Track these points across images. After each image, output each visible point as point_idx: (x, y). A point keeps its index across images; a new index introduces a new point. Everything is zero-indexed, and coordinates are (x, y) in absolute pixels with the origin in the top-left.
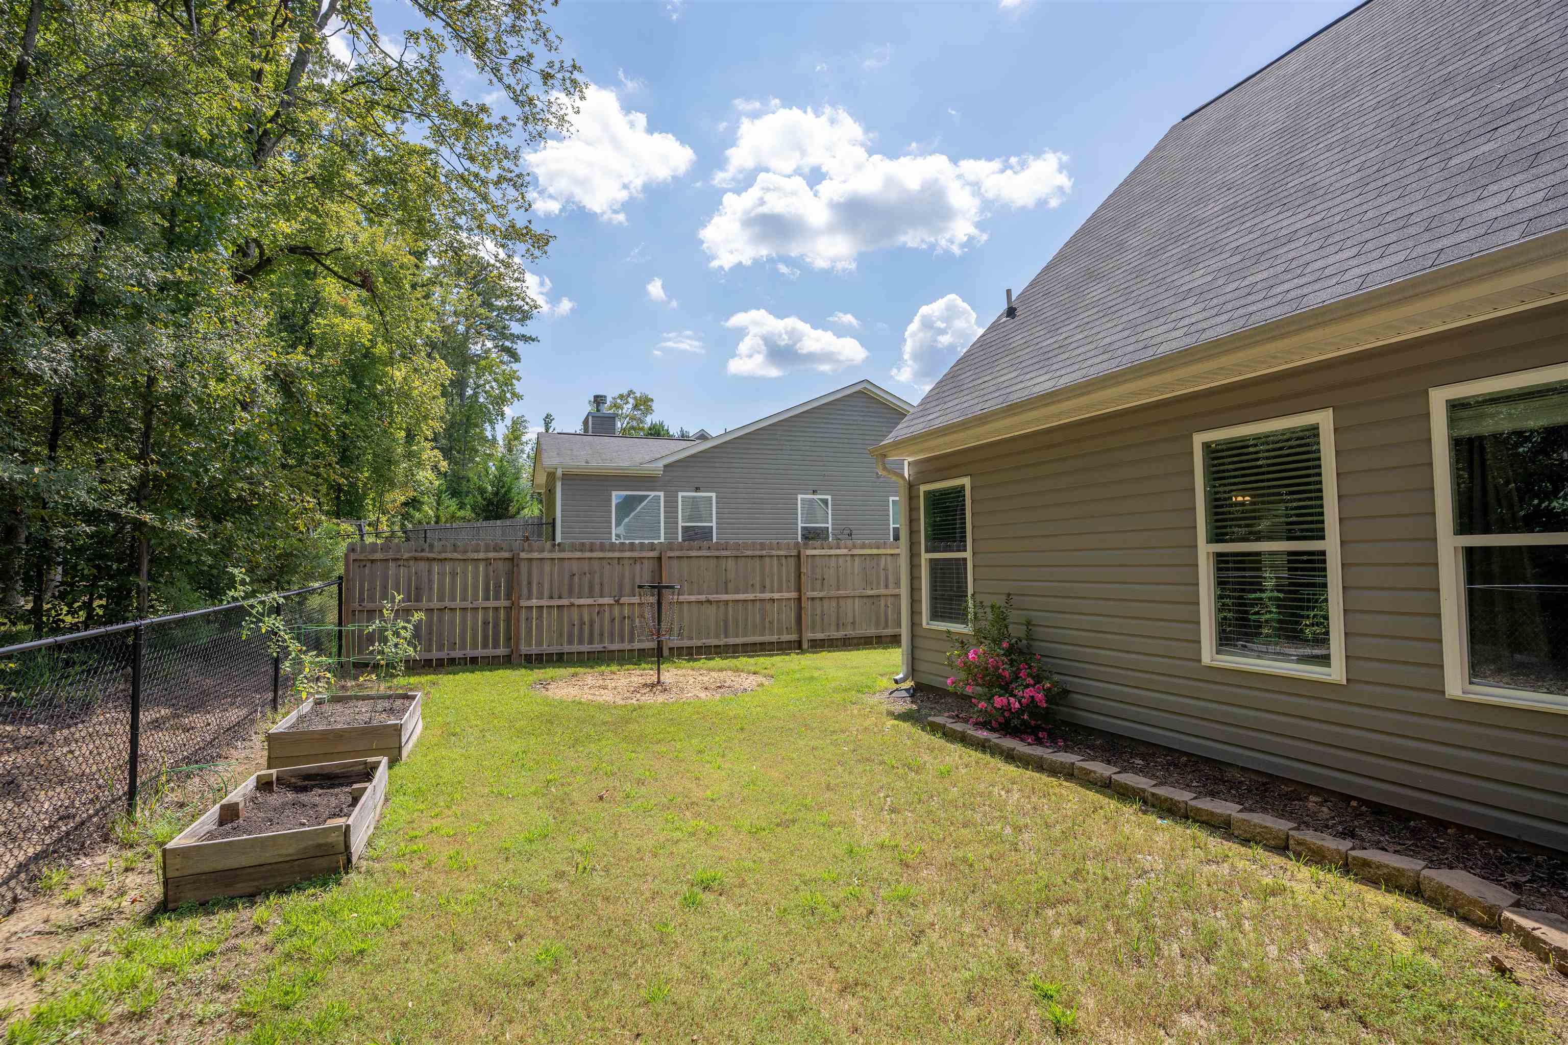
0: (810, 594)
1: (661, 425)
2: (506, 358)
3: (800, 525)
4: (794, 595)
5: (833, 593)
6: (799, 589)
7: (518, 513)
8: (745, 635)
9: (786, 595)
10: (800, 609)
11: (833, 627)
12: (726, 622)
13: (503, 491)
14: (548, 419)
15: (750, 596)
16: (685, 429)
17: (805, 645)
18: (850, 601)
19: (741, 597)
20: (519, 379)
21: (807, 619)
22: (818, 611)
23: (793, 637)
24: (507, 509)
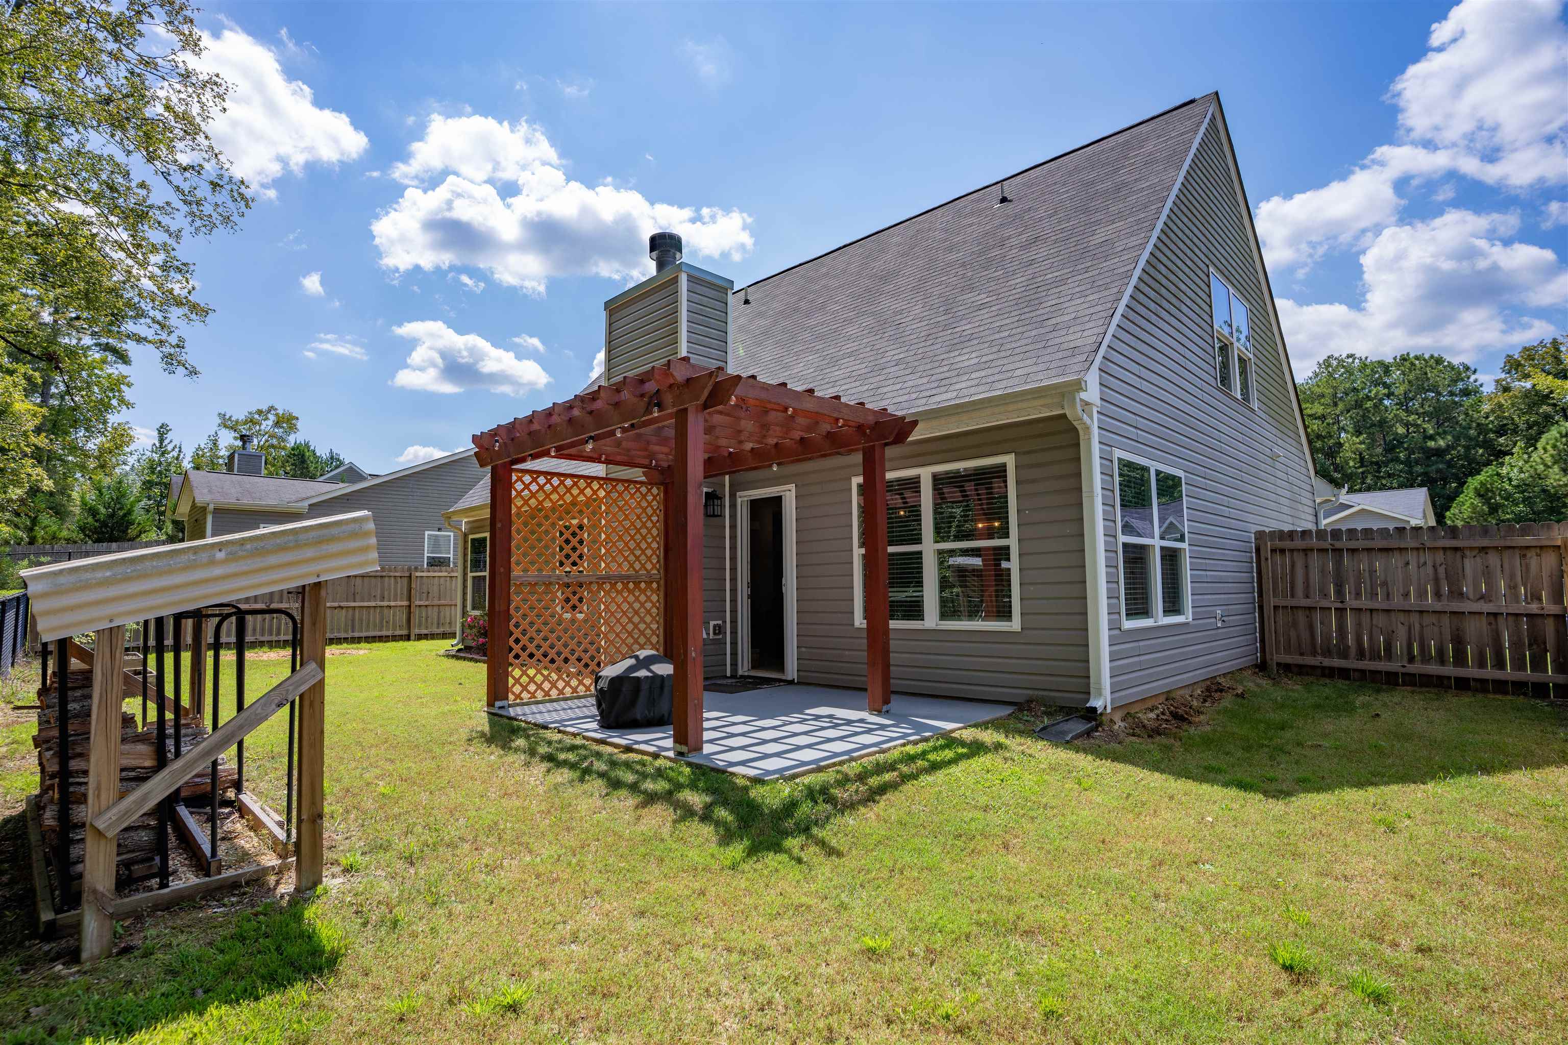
0: (418, 603)
1: (307, 445)
2: (110, 357)
3: (426, 555)
4: (405, 603)
5: (436, 602)
6: (409, 599)
7: (138, 536)
8: (367, 630)
9: (399, 603)
10: (410, 613)
11: (435, 625)
12: (353, 620)
13: (121, 513)
14: (163, 431)
15: (373, 604)
16: (335, 451)
17: (412, 637)
18: (447, 608)
19: (366, 604)
20: (129, 385)
21: (415, 620)
22: (424, 615)
23: (404, 632)
24: (125, 531)
